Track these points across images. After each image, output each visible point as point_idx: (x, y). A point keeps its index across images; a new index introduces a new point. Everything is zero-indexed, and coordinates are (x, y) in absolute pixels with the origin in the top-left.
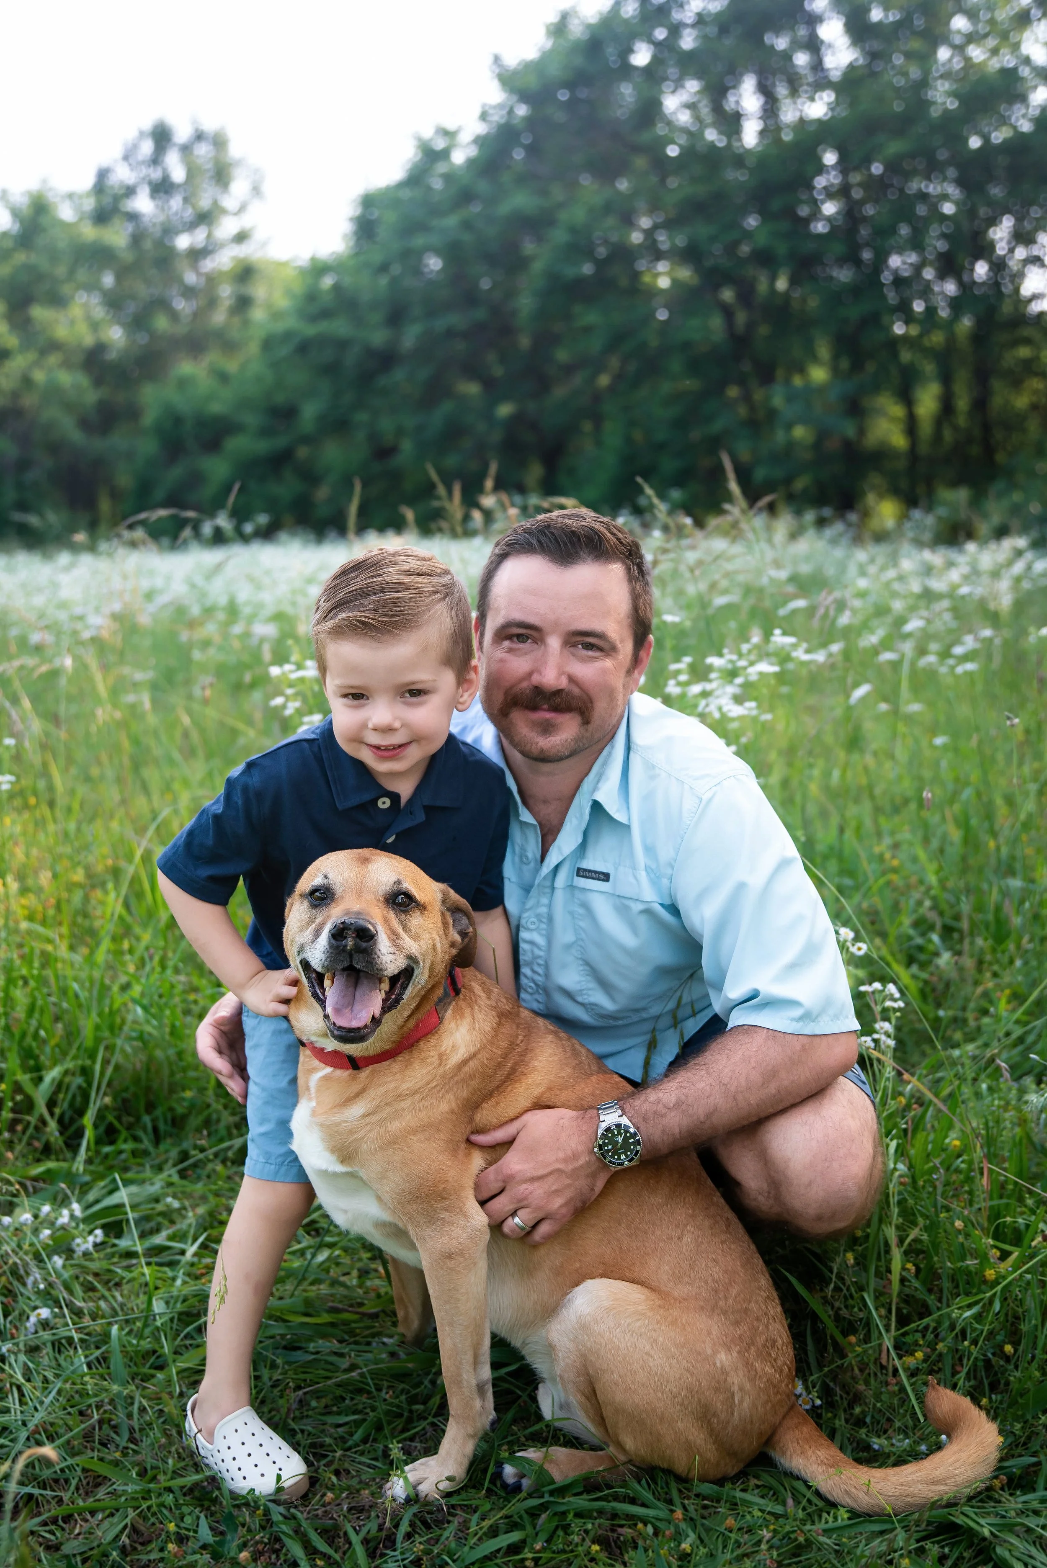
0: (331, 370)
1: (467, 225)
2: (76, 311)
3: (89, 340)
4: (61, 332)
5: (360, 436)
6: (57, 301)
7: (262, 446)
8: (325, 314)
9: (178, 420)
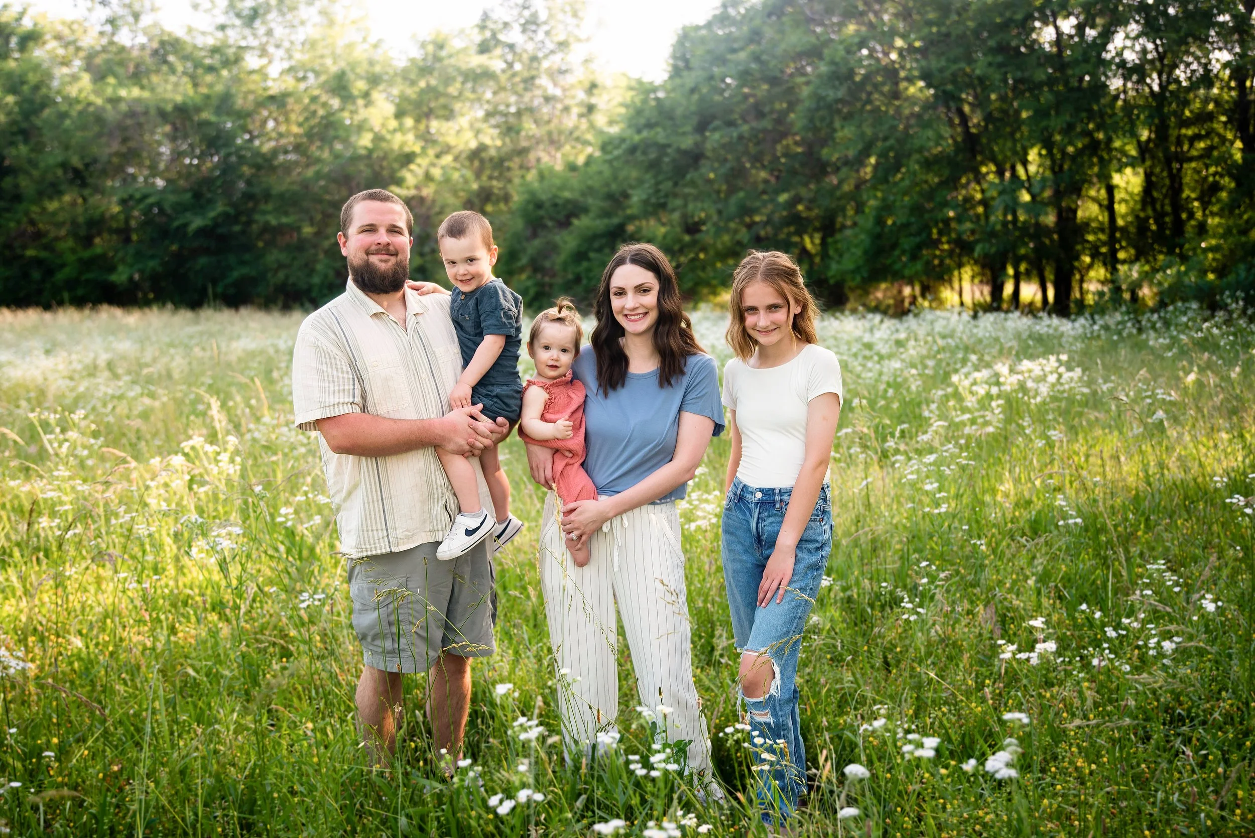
0: (654, 166)
1: (757, 58)
2: (463, 121)
3: (473, 145)
4: (452, 140)
5: (676, 216)
6: (449, 114)
7: (601, 224)
8: (649, 126)
9: (539, 205)
